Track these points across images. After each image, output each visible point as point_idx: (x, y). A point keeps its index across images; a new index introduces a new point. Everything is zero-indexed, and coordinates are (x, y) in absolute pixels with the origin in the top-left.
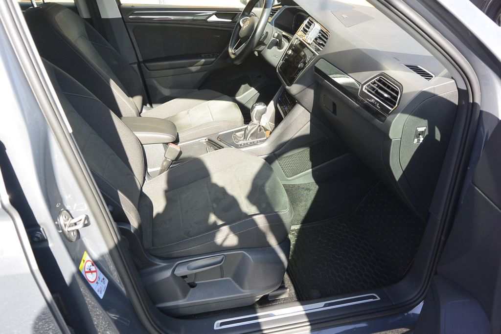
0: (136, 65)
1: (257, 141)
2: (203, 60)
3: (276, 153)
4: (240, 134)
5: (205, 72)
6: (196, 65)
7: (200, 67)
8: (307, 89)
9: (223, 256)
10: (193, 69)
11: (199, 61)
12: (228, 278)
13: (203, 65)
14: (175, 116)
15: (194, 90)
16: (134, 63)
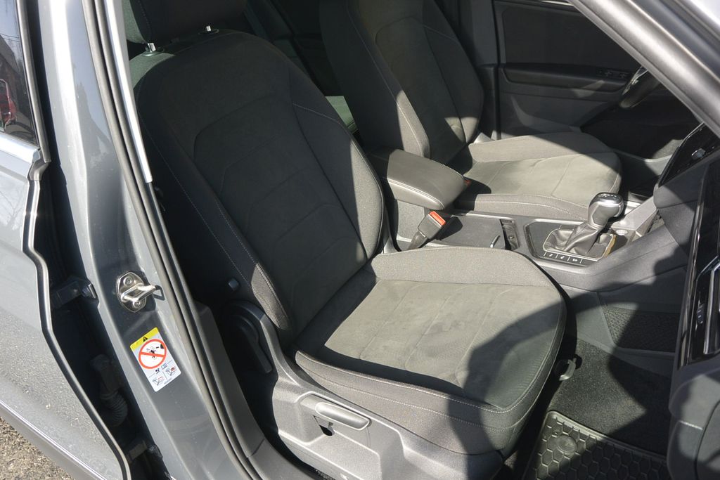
0: (492, 69)
1: (579, 260)
2: (601, 82)
3: (602, 294)
4: (566, 234)
5: (601, 103)
6: (585, 87)
7: (592, 92)
8: (683, 205)
9: (367, 420)
10: (580, 92)
11: (594, 82)
12: (377, 453)
13: (599, 90)
14: (516, 162)
15: (572, 128)
16: (490, 65)
